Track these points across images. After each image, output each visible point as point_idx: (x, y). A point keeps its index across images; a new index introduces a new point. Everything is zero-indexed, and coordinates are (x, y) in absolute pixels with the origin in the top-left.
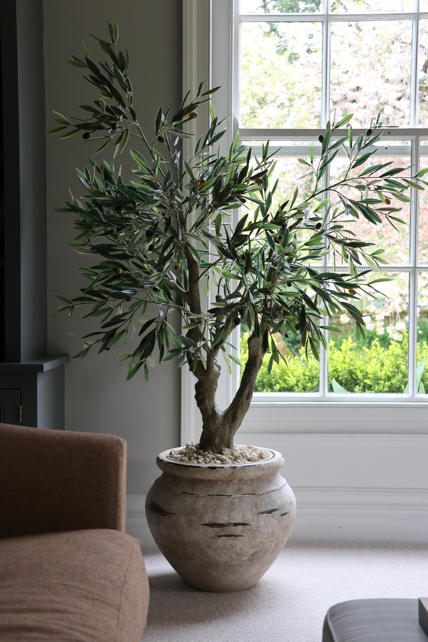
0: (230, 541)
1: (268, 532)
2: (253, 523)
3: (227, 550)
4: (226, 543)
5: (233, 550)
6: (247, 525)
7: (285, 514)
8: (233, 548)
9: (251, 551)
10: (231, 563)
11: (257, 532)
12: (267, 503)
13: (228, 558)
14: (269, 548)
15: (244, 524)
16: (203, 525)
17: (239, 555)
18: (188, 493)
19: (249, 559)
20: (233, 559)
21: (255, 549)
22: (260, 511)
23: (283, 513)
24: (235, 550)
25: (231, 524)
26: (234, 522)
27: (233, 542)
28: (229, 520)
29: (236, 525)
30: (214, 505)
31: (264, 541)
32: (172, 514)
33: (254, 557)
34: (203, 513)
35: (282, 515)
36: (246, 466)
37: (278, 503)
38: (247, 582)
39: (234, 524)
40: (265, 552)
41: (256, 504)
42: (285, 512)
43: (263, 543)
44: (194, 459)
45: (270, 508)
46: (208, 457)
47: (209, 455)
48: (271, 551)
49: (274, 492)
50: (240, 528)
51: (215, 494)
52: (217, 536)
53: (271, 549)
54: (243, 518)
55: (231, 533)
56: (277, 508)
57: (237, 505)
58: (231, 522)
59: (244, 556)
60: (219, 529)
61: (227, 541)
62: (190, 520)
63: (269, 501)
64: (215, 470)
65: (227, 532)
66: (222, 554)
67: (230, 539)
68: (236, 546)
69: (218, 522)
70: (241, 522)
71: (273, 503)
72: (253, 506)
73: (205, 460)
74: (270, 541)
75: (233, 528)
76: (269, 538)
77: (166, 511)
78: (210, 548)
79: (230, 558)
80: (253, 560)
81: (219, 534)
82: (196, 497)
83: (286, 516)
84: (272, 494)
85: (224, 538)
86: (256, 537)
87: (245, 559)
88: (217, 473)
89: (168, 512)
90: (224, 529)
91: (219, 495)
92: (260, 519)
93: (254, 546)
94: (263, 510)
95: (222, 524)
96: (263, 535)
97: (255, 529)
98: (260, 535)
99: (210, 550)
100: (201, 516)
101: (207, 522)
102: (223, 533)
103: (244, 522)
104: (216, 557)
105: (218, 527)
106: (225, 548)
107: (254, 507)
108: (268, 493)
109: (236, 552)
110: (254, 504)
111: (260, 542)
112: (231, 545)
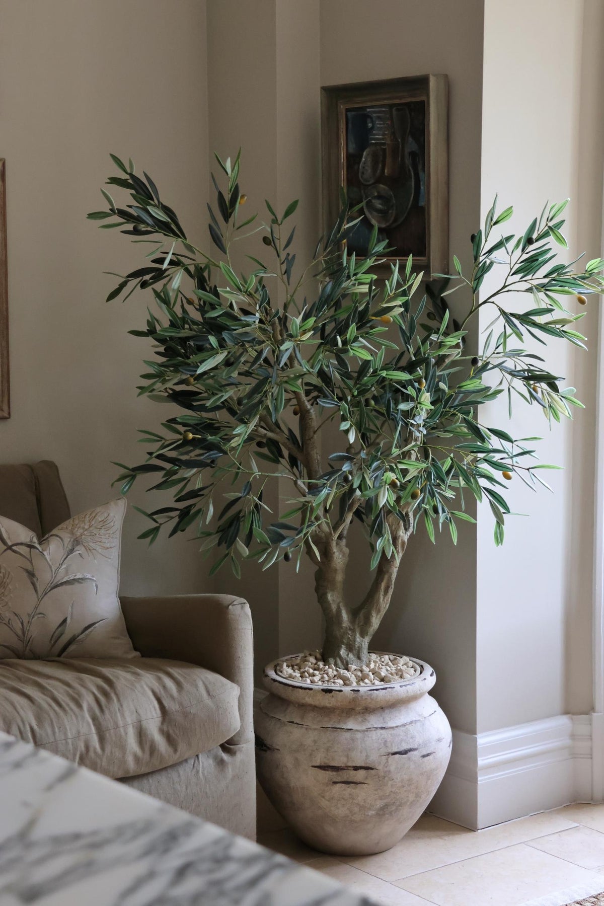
0: (348, 790)
1: (403, 780)
2: (380, 768)
3: (346, 800)
4: (344, 792)
5: (354, 801)
6: (372, 769)
7: (428, 755)
8: (353, 799)
9: (379, 804)
10: (353, 818)
11: (386, 778)
12: (402, 741)
13: (348, 812)
14: (405, 800)
15: (367, 768)
16: (313, 766)
17: (362, 808)
18: (297, 724)
19: (377, 814)
20: (355, 813)
21: (385, 801)
22: (390, 751)
23: (425, 753)
24: (356, 802)
25: (350, 767)
26: (354, 765)
27: (353, 791)
28: (348, 761)
29: (356, 768)
30: (329, 741)
31: (397, 790)
32: (276, 751)
33: (384, 812)
34: (314, 751)
35: (424, 756)
36: (373, 690)
37: (418, 740)
38: (378, 843)
39: (353, 767)
40: (400, 805)
41: (386, 741)
42: (429, 752)
43: (395, 793)
44: (307, 675)
45: (405, 747)
46: (327, 674)
47: (330, 670)
48: (408, 803)
49: (414, 724)
50: (362, 773)
51: (331, 726)
52: (331, 783)
53: (408, 801)
54: (366, 759)
55: (350, 780)
56: (416, 747)
57: (359, 742)
58: (350, 764)
59: (369, 809)
60: (334, 773)
61: (345, 790)
62: (296, 759)
63: (405, 738)
64: (331, 694)
65: (345, 777)
66: (339, 805)
67: (348, 787)
68: (358, 796)
69: (333, 764)
70: (363, 765)
71: (411, 740)
72: (380, 744)
73: (323, 678)
74: (405, 791)
75: (352, 772)
76: (403, 787)
77: (268, 746)
78: (323, 797)
79: (351, 812)
80: (384, 815)
81: (335, 780)
82: (306, 729)
83: (431, 757)
84: (409, 727)
85: (341, 785)
86: (384, 786)
87: (371, 813)
88: (333, 699)
89: (269, 747)
90: (340, 773)
91: (335, 728)
92: (389, 761)
93: (383, 798)
94: (396, 750)
95: (338, 767)
96: (394, 783)
97: (383, 774)
98: (390, 783)
99: (323, 800)
100: (311, 755)
101: (318, 764)
102: (339, 779)
103: (368, 765)
104: (332, 809)
105: (332, 771)
106: (344, 799)
107: (382, 745)
108: (405, 726)
109: (358, 804)
110: (383, 741)
111: (392, 791)
112: (350, 794)
